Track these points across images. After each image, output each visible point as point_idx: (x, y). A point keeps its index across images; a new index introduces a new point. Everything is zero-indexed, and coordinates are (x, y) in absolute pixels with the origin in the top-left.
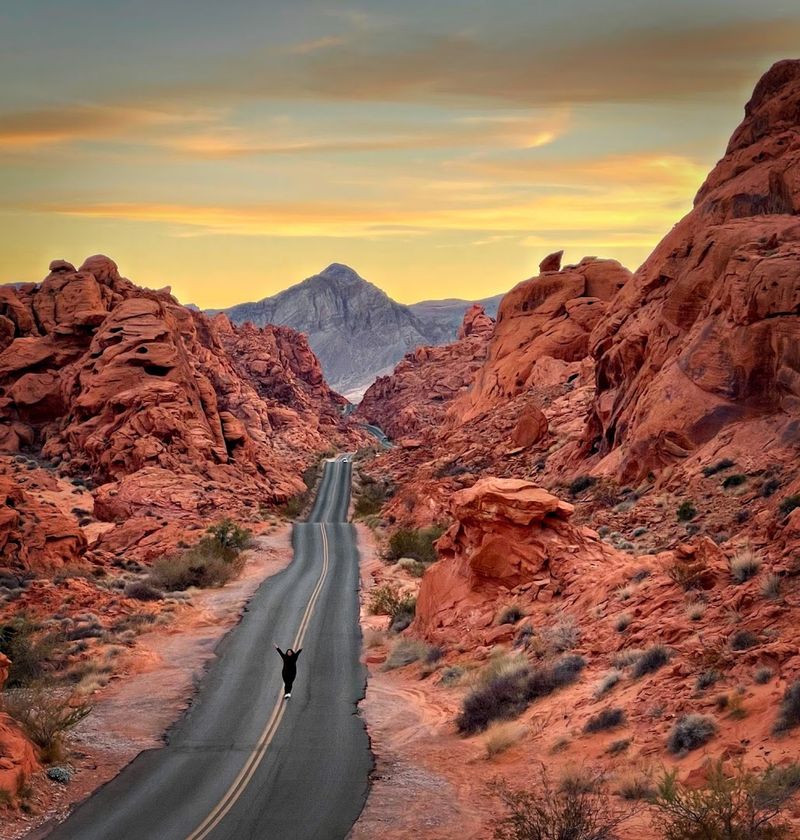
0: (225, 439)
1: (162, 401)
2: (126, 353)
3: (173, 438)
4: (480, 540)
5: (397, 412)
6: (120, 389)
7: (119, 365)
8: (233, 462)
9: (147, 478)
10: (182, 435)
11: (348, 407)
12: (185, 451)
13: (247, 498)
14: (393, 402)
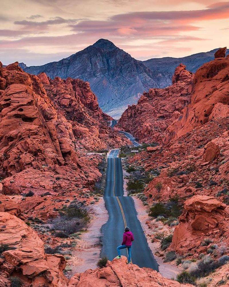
0: (62, 152)
1: (31, 135)
2: (13, 112)
3: (38, 153)
4: (195, 217)
5: (140, 125)
6: (10, 129)
7: (10, 117)
8: (67, 164)
9: (28, 174)
10: (43, 152)
11: (113, 122)
12: (44, 159)
13: (76, 183)
14: (137, 119)
